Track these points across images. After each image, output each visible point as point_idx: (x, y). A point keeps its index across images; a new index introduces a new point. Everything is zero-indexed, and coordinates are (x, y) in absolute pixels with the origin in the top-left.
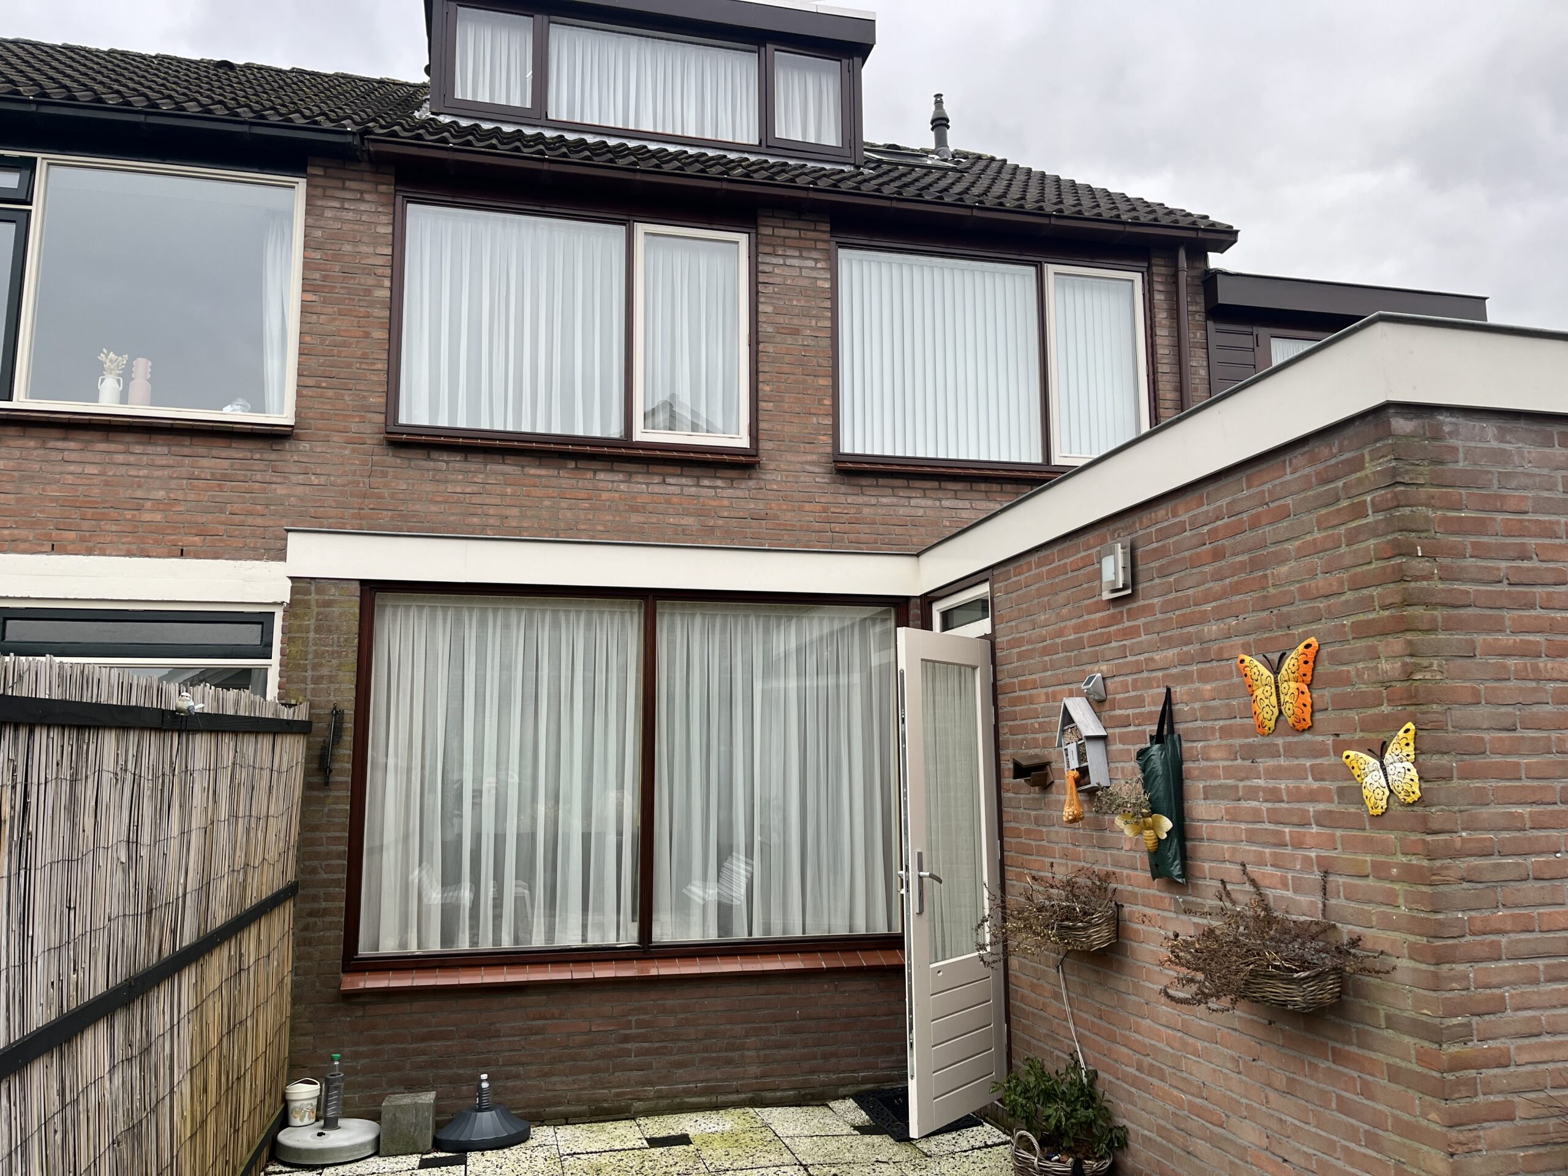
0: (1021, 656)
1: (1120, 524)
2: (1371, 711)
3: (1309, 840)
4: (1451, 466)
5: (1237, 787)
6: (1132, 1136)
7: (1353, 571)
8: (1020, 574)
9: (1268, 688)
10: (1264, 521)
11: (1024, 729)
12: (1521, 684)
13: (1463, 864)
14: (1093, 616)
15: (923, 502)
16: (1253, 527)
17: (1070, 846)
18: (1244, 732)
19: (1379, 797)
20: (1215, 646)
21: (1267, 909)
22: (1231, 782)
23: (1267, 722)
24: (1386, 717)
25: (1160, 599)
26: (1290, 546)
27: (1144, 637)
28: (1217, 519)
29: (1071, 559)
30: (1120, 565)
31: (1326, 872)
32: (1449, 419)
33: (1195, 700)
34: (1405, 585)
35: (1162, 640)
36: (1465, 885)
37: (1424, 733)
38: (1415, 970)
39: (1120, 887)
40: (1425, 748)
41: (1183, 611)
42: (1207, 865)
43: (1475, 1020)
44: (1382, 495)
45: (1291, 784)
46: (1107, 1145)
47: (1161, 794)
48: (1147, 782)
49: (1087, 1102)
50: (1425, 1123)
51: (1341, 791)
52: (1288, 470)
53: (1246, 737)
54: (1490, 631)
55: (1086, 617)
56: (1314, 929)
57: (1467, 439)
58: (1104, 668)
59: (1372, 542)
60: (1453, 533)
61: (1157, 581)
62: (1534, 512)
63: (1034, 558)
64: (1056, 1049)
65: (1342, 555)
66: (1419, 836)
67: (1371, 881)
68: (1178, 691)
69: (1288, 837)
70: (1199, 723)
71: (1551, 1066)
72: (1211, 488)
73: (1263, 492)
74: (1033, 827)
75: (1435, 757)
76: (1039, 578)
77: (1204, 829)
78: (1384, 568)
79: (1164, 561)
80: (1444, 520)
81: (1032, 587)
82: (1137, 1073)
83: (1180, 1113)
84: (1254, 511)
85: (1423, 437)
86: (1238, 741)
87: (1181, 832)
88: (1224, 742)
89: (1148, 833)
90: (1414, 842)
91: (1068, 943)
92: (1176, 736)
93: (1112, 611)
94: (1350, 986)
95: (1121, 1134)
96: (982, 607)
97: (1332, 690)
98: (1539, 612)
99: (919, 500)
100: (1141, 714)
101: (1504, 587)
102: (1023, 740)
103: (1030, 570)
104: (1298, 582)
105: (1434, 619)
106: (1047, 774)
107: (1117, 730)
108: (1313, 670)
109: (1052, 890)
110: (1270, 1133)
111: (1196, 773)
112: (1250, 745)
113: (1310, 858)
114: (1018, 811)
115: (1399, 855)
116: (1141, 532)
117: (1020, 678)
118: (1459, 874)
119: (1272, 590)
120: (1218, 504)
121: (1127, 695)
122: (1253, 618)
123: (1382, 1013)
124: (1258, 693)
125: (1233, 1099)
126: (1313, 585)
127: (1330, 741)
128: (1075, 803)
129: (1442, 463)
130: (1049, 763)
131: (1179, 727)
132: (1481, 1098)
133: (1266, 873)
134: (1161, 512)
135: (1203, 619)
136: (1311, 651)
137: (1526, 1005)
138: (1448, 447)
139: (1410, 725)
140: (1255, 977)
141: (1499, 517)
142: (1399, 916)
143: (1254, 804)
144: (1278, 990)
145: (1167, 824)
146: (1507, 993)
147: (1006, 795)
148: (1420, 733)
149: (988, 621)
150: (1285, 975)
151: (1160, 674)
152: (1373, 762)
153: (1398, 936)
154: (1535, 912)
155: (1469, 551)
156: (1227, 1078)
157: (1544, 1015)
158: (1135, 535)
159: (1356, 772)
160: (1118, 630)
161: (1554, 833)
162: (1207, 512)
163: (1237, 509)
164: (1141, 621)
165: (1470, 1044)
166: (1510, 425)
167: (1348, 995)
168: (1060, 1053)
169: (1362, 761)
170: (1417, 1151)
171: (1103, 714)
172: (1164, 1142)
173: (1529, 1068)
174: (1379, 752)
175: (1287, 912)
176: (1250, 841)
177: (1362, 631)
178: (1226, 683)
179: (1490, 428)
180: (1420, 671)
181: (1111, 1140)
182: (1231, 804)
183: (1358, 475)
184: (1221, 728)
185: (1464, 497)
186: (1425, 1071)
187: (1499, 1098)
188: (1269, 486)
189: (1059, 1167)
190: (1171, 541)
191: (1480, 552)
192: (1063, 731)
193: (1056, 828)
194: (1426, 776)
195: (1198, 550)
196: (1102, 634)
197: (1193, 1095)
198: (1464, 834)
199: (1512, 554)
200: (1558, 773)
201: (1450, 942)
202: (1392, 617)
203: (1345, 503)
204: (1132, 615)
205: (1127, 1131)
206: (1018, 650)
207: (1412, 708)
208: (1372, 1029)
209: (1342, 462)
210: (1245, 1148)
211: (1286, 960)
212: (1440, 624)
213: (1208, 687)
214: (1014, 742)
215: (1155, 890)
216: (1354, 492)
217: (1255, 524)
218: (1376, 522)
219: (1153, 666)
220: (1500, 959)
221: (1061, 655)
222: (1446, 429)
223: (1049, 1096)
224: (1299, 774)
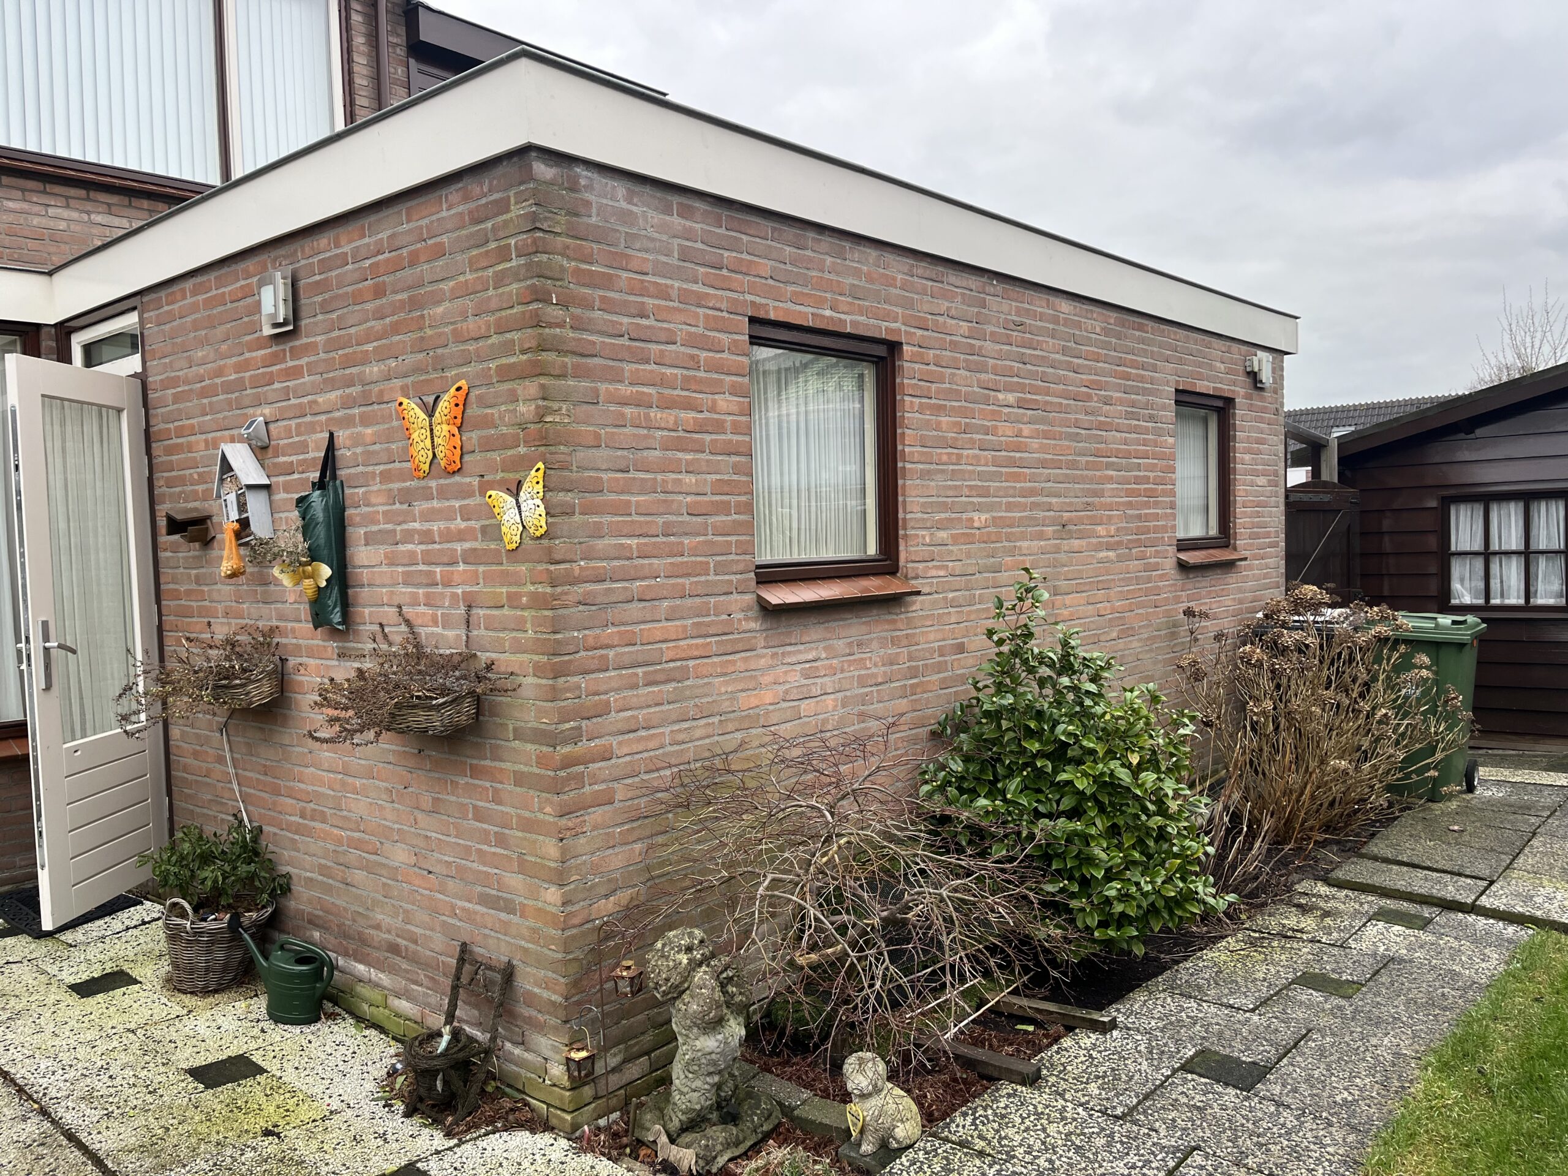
0: (177, 399)
1: (282, 251)
2: (510, 453)
3: (457, 578)
4: (585, 219)
5: (395, 531)
6: (295, 879)
7: (498, 315)
8: (173, 303)
9: (423, 431)
10: (422, 259)
11: (182, 481)
12: (636, 431)
13: (580, 589)
14: (254, 354)
15: (65, 213)
16: (412, 264)
17: (234, 604)
18: (402, 476)
19: (514, 533)
20: (375, 389)
21: (418, 645)
22: (389, 526)
23: (422, 465)
24: (522, 457)
25: (323, 337)
26: (445, 286)
27: (307, 379)
28: (379, 253)
29: (229, 288)
30: (281, 296)
31: (469, 606)
32: (585, 173)
33: (356, 445)
34: (540, 331)
35: (325, 381)
36: (581, 608)
37: (552, 472)
38: (539, 686)
39: (283, 641)
40: (552, 486)
41: (347, 351)
42: (367, 611)
43: (584, 723)
44: (524, 240)
45: (442, 525)
46: (270, 895)
47: (322, 541)
48: (307, 529)
49: (250, 857)
50: (541, 816)
51: (484, 530)
52: (444, 207)
53: (404, 481)
54: (612, 381)
55: (247, 355)
56: (456, 659)
57: (599, 196)
58: (267, 411)
59: (515, 286)
60: (584, 285)
61: (320, 317)
62: (653, 275)
63: (189, 284)
64: (221, 812)
65: (489, 298)
66: (545, 566)
67: (506, 611)
68: (341, 436)
69: (439, 577)
70: (360, 469)
71: (645, 755)
72: (373, 218)
73: (421, 227)
74: (194, 586)
75: (560, 494)
76: (195, 308)
77: (365, 575)
78: (523, 313)
79: (327, 296)
80: (577, 270)
81: (188, 319)
82: (301, 821)
83: (340, 849)
84: (413, 247)
85: (561, 186)
86: (396, 486)
87: (342, 578)
88: (384, 487)
89: (308, 582)
90: (541, 572)
91: (225, 702)
92: (338, 482)
93: (274, 348)
94: (486, 707)
95: (283, 881)
96: (132, 342)
97: (478, 432)
98: (654, 367)
99: (60, 210)
100: (305, 460)
101: (624, 341)
102: (181, 493)
103: (184, 298)
104: (452, 323)
105: (565, 365)
106: (207, 529)
107: (281, 479)
108: (463, 413)
109: (210, 651)
110: (417, 850)
111: (358, 519)
112: (408, 489)
113: (457, 594)
114: (176, 571)
115: (528, 584)
116: (303, 262)
117: (176, 424)
118: (577, 599)
119: (429, 332)
120: (380, 236)
121: (290, 440)
122: (411, 359)
123: (511, 727)
124: (415, 436)
125: (386, 827)
126: (465, 327)
127: (475, 481)
128: (235, 556)
129: (577, 215)
130: (209, 517)
131: (342, 473)
132: (587, 789)
133: (418, 612)
134: (323, 241)
135: (365, 360)
136: (463, 393)
137: (627, 707)
138: (582, 199)
139: (540, 465)
140: (400, 709)
141: (624, 275)
142: (527, 639)
143: (410, 547)
144: (419, 718)
145: (326, 571)
146: (612, 697)
147: (163, 555)
148: (548, 472)
149: (138, 356)
150: (424, 704)
151: (323, 418)
152: (511, 500)
153: (525, 657)
154: (637, 628)
155: (597, 304)
156: (381, 807)
157: (641, 714)
158: (297, 265)
159: (496, 510)
160: (281, 370)
161: (655, 561)
162: (368, 245)
163: (398, 243)
164: (304, 361)
165: (580, 744)
166: (638, 188)
167: (484, 715)
168: (224, 816)
169: (501, 499)
170: (535, 842)
171: (267, 462)
172: (325, 879)
173: (628, 758)
174: (515, 490)
175: (437, 647)
176: (406, 583)
177: (507, 374)
178: (386, 426)
179: (620, 188)
180: (550, 414)
181: (274, 889)
182: (390, 548)
183: (504, 217)
184: (381, 473)
185: (595, 252)
186: (543, 772)
187: (603, 786)
188: (426, 221)
189: (215, 926)
190: (334, 273)
191: (608, 306)
192: (222, 480)
193: (219, 586)
194: (552, 512)
195: (360, 286)
196: (263, 374)
197: (352, 830)
198: (582, 563)
199: (633, 311)
200: (661, 510)
201: (567, 658)
202: (529, 360)
203: (493, 245)
204: (295, 354)
205: (290, 877)
206: (174, 391)
207: (542, 449)
208: (503, 743)
209: (491, 203)
210: (396, 869)
211: (428, 690)
212: (570, 371)
213: (369, 431)
214: (171, 495)
215: (318, 640)
216: (501, 234)
217: (414, 260)
218: (519, 266)
219: (316, 409)
220: (607, 670)
221: (221, 397)
222: (583, 182)
223: (206, 859)
224: (448, 515)
